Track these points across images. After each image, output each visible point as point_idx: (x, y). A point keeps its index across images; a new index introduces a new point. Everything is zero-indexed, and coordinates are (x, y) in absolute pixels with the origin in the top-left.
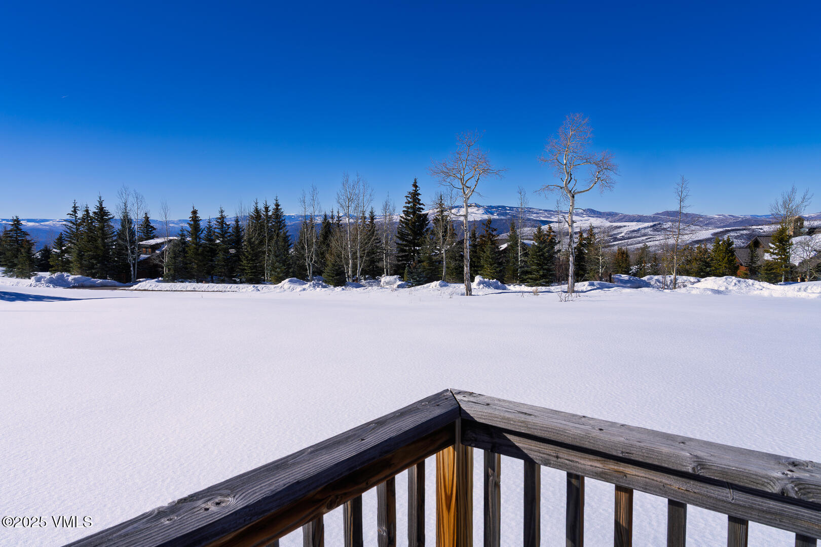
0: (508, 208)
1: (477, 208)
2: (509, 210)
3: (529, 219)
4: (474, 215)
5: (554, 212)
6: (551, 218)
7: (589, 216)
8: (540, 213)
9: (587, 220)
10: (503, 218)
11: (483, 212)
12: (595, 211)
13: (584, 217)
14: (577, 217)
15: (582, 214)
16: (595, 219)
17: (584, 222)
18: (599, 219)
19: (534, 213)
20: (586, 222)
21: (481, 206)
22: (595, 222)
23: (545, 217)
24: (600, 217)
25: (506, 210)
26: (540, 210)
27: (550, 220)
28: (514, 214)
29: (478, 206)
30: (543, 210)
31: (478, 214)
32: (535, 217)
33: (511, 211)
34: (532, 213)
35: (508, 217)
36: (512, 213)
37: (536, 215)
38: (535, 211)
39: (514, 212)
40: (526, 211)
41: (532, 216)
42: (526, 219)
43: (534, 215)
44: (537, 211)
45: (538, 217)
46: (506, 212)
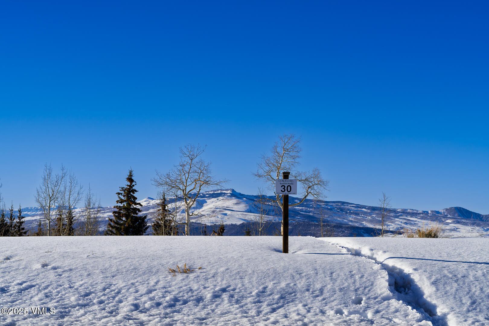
0: (299, 202)
1: (234, 200)
2: (299, 205)
3: (340, 226)
4: (228, 212)
5: (390, 211)
6: (384, 225)
7: (458, 223)
8: (363, 213)
9: (454, 230)
13: (448, 224)
14: (435, 222)
15: (446, 217)
16: (469, 228)
18: (477, 228)
19: (351, 213)
20: (453, 233)
21: (244, 196)
23: (371, 221)
24: (478, 225)
25: (295, 204)
26: (363, 207)
27: (382, 228)
28: (311, 214)
29: (234, 195)
30: (367, 207)
31: (236, 211)
32: (351, 221)
33: (304, 208)
34: (347, 213)
35: (299, 219)
36: (306, 212)
37: (354, 217)
38: (353, 209)
39: (309, 210)
40: (333, 209)
41: (345, 219)
42: (333, 224)
43: (350, 216)
44: (356, 209)
45: (357, 222)
46: (293, 208)
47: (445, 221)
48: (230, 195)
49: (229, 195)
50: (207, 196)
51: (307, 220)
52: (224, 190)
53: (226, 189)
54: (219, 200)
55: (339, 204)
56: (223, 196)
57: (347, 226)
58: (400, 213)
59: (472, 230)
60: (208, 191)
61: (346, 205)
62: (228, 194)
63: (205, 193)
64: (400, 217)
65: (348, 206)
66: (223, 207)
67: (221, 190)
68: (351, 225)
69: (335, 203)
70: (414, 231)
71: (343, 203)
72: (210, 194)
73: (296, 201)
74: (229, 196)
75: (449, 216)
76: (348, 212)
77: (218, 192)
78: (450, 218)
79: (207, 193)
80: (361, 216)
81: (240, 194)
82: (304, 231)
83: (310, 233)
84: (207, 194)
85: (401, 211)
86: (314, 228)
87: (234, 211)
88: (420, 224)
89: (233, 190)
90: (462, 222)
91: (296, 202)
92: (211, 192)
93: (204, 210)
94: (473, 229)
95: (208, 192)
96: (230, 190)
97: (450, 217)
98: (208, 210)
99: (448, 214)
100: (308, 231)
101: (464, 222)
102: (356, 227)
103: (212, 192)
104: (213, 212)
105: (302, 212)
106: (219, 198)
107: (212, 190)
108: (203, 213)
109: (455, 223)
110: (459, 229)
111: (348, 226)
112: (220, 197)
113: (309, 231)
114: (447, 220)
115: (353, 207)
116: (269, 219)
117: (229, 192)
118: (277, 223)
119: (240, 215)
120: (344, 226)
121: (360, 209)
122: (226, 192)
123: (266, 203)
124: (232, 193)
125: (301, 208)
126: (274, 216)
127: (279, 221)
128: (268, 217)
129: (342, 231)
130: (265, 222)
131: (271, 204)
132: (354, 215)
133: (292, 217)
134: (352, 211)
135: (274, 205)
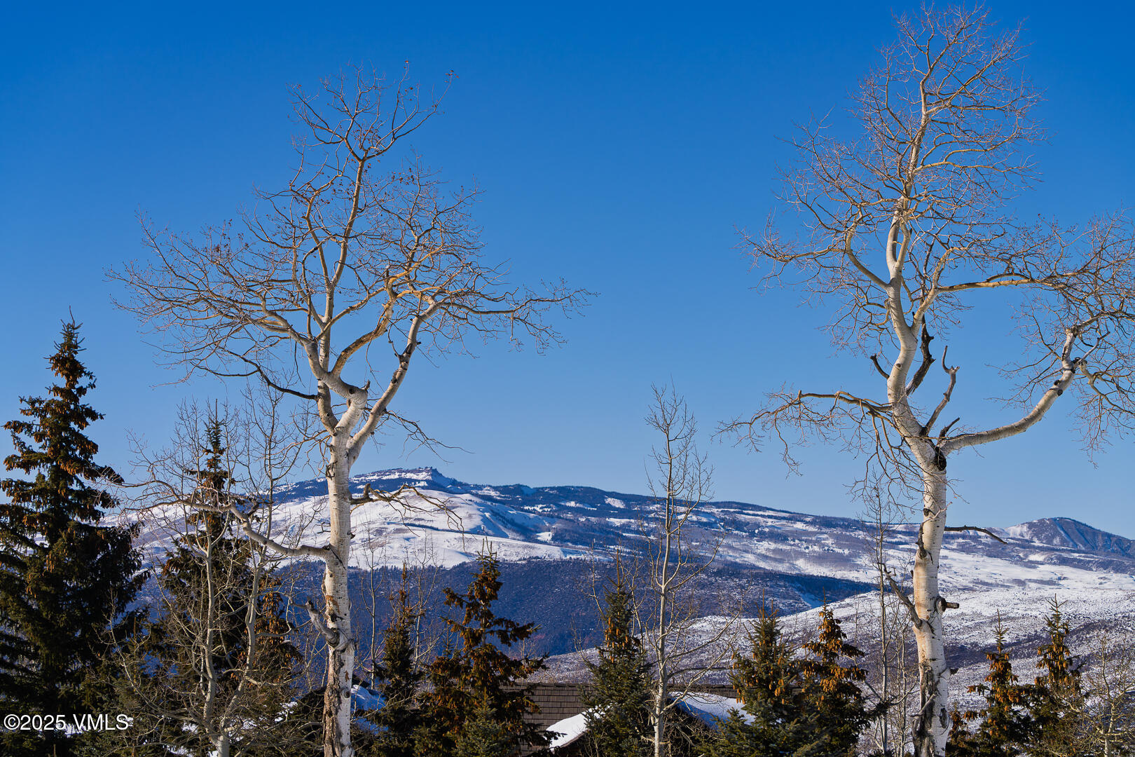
0: (618, 504)
1: (438, 499)
2: (620, 513)
3: (734, 570)
4: (421, 534)
5: (870, 529)
6: (857, 568)
7: (1063, 562)
8: (798, 535)
9: (1050, 583)
10: (585, 555)
11: (477, 521)
12: (1095, 532)
13: (1032, 565)
14: (998, 561)
15: (1026, 545)
16: (1093, 576)
17: (1033, 591)
18: (1117, 577)
19: (763, 536)
20: (1047, 591)
21: (464, 488)
22: (1097, 595)
23: (820, 559)
24: (1119, 569)
25: (608, 511)
26: (795, 517)
27: (852, 575)
28: (652, 537)
29: (437, 482)
30: (808, 519)
31: (443, 530)
32: (764, 557)
33: (633, 521)
34: (752, 535)
35: (618, 551)
36: (637, 532)
37: (773, 546)
38: (769, 524)
39: (647, 527)
40: (715, 523)
41: (747, 552)
42: (715, 567)
43: (761, 543)
44: (777, 523)
45: (781, 559)
46: (603, 522)
47: (1026, 556)
48: (425, 484)
49: (422, 484)
50: (361, 487)
51: (643, 555)
52: (407, 471)
53: (415, 469)
55: (732, 510)
56: (407, 487)
57: (754, 572)
58: (899, 536)
59: (1101, 584)
60: (363, 475)
61: (751, 512)
62: (419, 481)
64: (901, 546)
65: (757, 515)
66: (406, 519)
67: (400, 471)
68: (764, 569)
69: (720, 508)
70: (941, 584)
71: (743, 507)
72: (369, 482)
73: (609, 500)
74: (423, 488)
75: (1037, 543)
76: (756, 531)
77: (392, 477)
78: (1041, 549)
79: (360, 479)
80: (792, 543)
81: (454, 482)
84: (361, 483)
85: (904, 530)
87: (437, 529)
88: (956, 567)
89: (434, 472)
90: (1075, 559)
91: (610, 506)
92: (372, 478)
94: (1105, 578)
95: (363, 478)
96: (426, 470)
97: (1041, 545)
99: (1035, 539)
101: (1080, 561)
102: (779, 575)
104: (379, 532)
105: (628, 532)
107: (378, 472)
109: (1055, 564)
110: (1065, 578)
111: (757, 571)
114: (1032, 553)
115: (770, 517)
116: (534, 553)
117: (423, 476)
118: (558, 565)
119: (455, 542)
120: (745, 571)
121: (789, 524)
122: (414, 476)
123: (526, 508)
124: (430, 478)
125: (624, 521)
126: (550, 544)
127: (564, 558)
128: (533, 548)
129: (741, 585)
130: (524, 562)
131: (540, 511)
132: (771, 541)
133: (601, 546)
134: (767, 530)
135: (550, 512)
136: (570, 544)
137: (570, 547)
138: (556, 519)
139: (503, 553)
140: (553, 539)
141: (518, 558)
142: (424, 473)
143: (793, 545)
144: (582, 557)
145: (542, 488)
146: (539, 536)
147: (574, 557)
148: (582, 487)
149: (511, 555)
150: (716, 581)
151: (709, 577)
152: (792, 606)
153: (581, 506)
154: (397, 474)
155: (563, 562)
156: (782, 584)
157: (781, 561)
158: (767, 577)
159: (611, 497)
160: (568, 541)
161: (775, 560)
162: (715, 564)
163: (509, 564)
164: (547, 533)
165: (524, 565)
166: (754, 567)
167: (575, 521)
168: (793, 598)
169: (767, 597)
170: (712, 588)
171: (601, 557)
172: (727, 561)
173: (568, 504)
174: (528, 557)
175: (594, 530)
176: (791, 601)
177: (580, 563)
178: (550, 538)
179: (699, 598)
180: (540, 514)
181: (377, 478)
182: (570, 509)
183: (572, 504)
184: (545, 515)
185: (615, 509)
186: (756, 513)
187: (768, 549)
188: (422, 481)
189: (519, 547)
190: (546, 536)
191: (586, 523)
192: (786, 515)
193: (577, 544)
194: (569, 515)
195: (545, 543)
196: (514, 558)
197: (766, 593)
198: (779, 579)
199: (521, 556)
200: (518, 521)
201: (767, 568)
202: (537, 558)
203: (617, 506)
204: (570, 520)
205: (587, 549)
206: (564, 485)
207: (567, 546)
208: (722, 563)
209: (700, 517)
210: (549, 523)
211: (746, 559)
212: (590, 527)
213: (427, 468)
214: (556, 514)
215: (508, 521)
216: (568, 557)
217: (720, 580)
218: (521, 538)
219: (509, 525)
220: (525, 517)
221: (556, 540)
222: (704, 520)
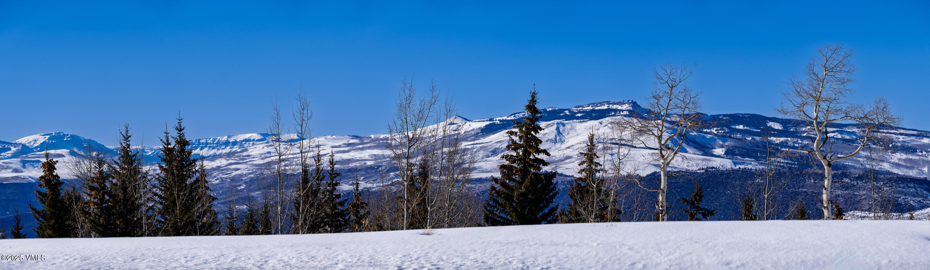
0: (777, 126)
2: (779, 134)
3: (876, 175)
4: (622, 151)
8: (924, 148)
10: (752, 165)
11: (667, 141)
19: (895, 149)
21: (658, 116)
25: (771, 132)
28: (804, 151)
29: (637, 112)
31: (640, 148)
32: (898, 165)
33: (789, 139)
34: (887, 148)
35: (778, 162)
36: (794, 147)
37: (904, 156)
38: (901, 139)
39: (801, 143)
40: (856, 139)
41: (883, 161)
42: (857, 173)
43: (894, 155)
44: (907, 139)
45: (912, 167)
46: (765, 140)
48: (627, 113)
49: (625, 113)
50: (579, 115)
51: (797, 165)
52: (614, 104)
53: (620, 102)
54: (604, 124)
55: (870, 130)
56: (614, 115)
57: (889, 176)
60: (581, 106)
61: (886, 131)
62: (623, 111)
63: (575, 110)
65: (891, 133)
66: (612, 139)
67: (609, 103)
68: (897, 174)
69: (859, 128)
71: (879, 127)
72: (585, 112)
73: (770, 124)
74: (625, 116)
76: (890, 145)
77: (603, 107)
79: (579, 109)
80: (920, 154)
81: (649, 112)
82: (789, 188)
83: (805, 192)
84: (580, 112)
86: (812, 181)
87: (635, 147)
89: (634, 104)
91: (771, 128)
92: (586, 108)
93: (572, 146)
95: (581, 108)
98: (579, 146)
100: (799, 189)
102: (910, 179)
103: (590, 108)
105: (787, 147)
106: (604, 121)
107: (592, 104)
108: (568, 152)
111: (891, 176)
112: (607, 119)
113: (803, 187)
115: (901, 134)
116: (711, 164)
117: (626, 107)
118: (729, 173)
119: (649, 156)
120: (882, 176)
121: (917, 140)
122: (619, 107)
123: (705, 130)
124: (631, 108)
125: (782, 139)
126: (723, 158)
127: (734, 168)
128: (710, 160)
129: (878, 186)
130: (702, 171)
131: (716, 132)
132: (903, 153)
133: (764, 158)
134: (899, 144)
135: (723, 133)
136: (739, 157)
137: (739, 159)
138: (728, 139)
139: (686, 165)
140: (726, 153)
141: (697, 168)
142: (627, 105)
143: (921, 156)
144: (750, 167)
145: (718, 115)
146: (714, 152)
147: (742, 167)
148: (749, 114)
149: (692, 165)
150: (858, 184)
151: (851, 180)
152: (922, 202)
153: (748, 128)
154: (606, 106)
155: (733, 171)
156: (912, 185)
157: (911, 168)
158: (899, 181)
159: (772, 121)
160: (738, 155)
161: (906, 167)
162: (857, 171)
163: (691, 173)
164: (721, 149)
165: (703, 174)
166: (889, 173)
167: (744, 140)
168: (921, 196)
169: (900, 195)
170: (854, 189)
171: (763, 167)
172: (866, 168)
173: (737, 127)
174: (706, 167)
175: (758, 147)
176: (920, 199)
177: (748, 172)
178: (723, 153)
179: (843, 196)
180: (715, 135)
181: (591, 108)
182: (739, 131)
183: (741, 127)
184: (719, 136)
185: (775, 130)
186: (890, 131)
187: (900, 159)
188: (625, 110)
189: (698, 160)
190: (719, 151)
191: (753, 141)
192: (915, 133)
193: (745, 157)
194: (739, 136)
195: (719, 156)
196: (695, 168)
197: (899, 192)
198: (908, 182)
199: (700, 167)
200: (698, 140)
201: (900, 173)
202: (713, 168)
203: (777, 128)
204: (739, 139)
205: (752, 161)
206: (734, 113)
207: (737, 159)
208: (863, 170)
209: (843, 136)
210: (723, 141)
211: (882, 167)
212: (755, 144)
213: (629, 101)
214: (728, 135)
215: (690, 140)
216: (738, 167)
217: (860, 183)
218: (701, 153)
219: (691, 144)
220: (704, 137)
221: (728, 155)
222: (847, 137)
